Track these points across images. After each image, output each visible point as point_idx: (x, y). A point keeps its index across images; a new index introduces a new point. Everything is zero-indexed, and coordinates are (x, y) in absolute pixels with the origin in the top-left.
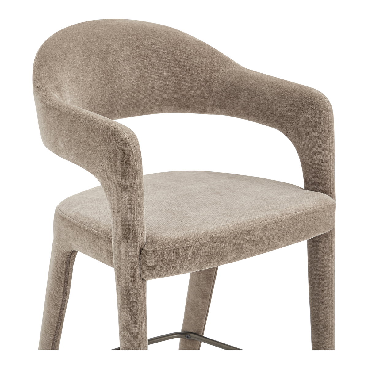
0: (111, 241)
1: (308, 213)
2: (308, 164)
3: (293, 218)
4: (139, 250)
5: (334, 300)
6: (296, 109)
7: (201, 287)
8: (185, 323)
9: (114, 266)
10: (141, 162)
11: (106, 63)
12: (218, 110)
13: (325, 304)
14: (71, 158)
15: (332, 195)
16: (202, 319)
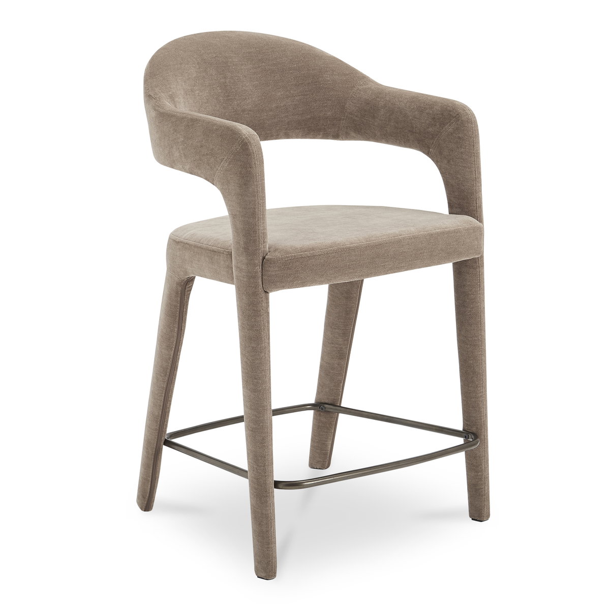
0: (231, 254)
1: (449, 232)
2: (452, 186)
3: (431, 235)
4: (261, 258)
5: (485, 342)
6: (438, 124)
7: (337, 346)
8: (318, 393)
9: (235, 282)
10: (263, 162)
11: (225, 78)
12: (353, 134)
13: (475, 345)
14: (187, 167)
15: (479, 218)
16: (339, 385)
